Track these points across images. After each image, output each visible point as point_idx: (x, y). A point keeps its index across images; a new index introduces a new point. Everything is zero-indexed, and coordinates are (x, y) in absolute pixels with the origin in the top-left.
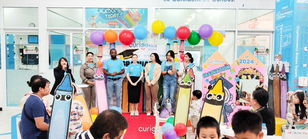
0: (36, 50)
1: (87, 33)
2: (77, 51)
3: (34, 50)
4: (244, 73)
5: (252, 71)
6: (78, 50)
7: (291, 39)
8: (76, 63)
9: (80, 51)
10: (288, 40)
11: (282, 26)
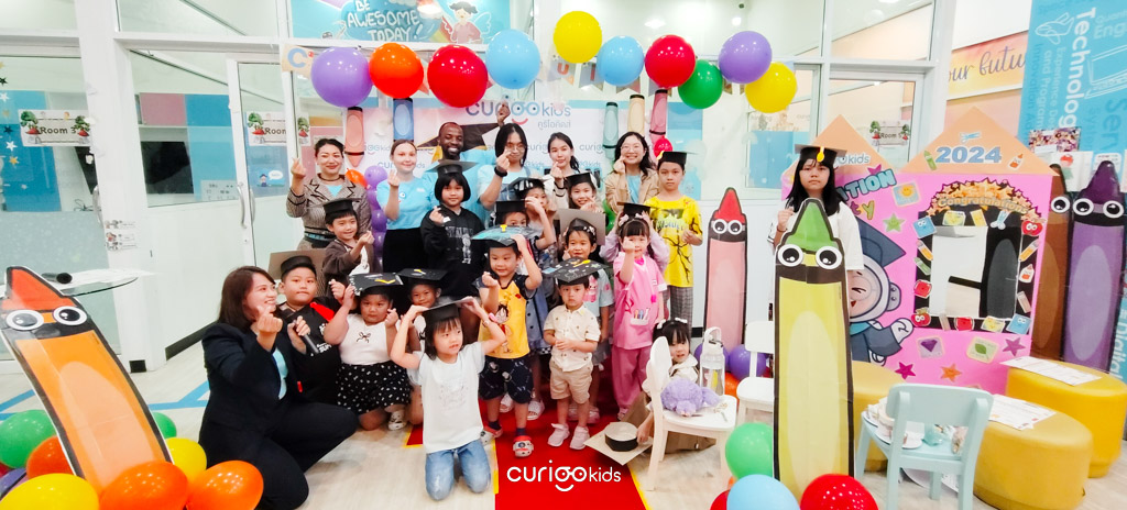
0: (79, 130)
1: (298, 58)
2: (260, 132)
3: (70, 130)
4: (957, 202)
5: (990, 194)
6: (268, 130)
8: (263, 180)
9: (275, 132)
11: (1092, 13)
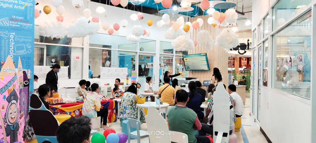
7: (30, 48)
10: (25, 49)
11: (14, 34)
